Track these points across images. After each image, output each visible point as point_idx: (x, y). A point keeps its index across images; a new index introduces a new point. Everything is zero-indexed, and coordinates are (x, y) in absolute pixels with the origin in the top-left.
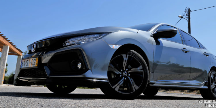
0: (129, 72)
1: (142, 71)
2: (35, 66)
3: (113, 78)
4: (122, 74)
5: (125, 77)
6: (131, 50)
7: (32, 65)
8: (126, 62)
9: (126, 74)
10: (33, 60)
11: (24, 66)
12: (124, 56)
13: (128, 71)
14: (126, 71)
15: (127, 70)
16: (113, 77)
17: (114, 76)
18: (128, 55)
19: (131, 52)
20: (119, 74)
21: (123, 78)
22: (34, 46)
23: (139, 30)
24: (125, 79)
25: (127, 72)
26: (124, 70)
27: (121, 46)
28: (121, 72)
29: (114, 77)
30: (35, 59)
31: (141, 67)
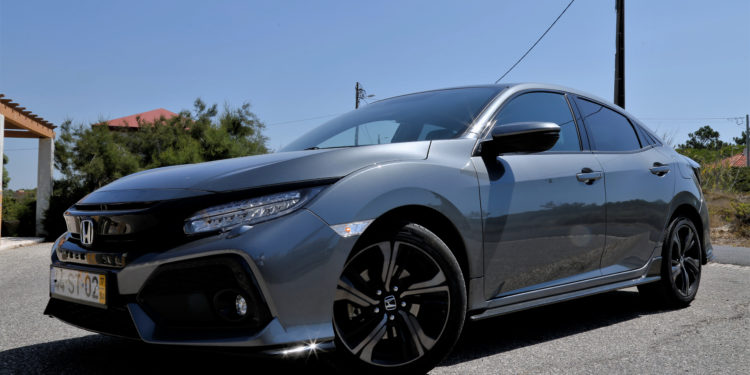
0: (402, 296)
1: (445, 288)
2: (98, 301)
3: (353, 318)
4: (382, 306)
5: (390, 313)
6: (408, 226)
7: (88, 295)
8: (393, 262)
9: (392, 303)
10: (88, 277)
11: (60, 289)
12: (385, 246)
13: (400, 291)
14: (392, 292)
15: (396, 289)
16: (352, 315)
17: (356, 312)
18: (397, 244)
19: (407, 230)
20: (373, 307)
21: (386, 315)
22: (86, 224)
23: (434, 142)
24: (392, 318)
25: (397, 295)
26: (388, 289)
27: (371, 221)
28: (375, 297)
29: (355, 315)
30: (95, 278)
31: (440, 277)
